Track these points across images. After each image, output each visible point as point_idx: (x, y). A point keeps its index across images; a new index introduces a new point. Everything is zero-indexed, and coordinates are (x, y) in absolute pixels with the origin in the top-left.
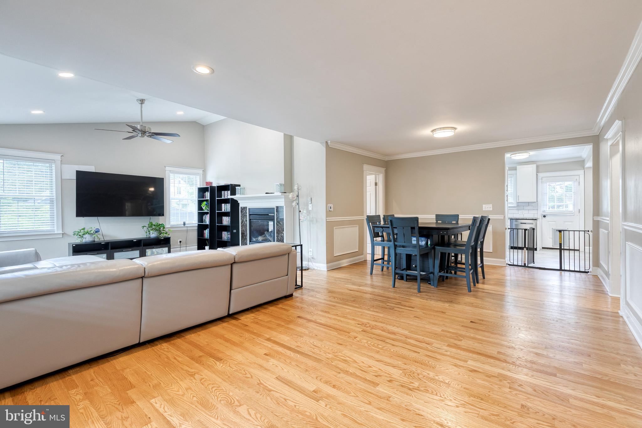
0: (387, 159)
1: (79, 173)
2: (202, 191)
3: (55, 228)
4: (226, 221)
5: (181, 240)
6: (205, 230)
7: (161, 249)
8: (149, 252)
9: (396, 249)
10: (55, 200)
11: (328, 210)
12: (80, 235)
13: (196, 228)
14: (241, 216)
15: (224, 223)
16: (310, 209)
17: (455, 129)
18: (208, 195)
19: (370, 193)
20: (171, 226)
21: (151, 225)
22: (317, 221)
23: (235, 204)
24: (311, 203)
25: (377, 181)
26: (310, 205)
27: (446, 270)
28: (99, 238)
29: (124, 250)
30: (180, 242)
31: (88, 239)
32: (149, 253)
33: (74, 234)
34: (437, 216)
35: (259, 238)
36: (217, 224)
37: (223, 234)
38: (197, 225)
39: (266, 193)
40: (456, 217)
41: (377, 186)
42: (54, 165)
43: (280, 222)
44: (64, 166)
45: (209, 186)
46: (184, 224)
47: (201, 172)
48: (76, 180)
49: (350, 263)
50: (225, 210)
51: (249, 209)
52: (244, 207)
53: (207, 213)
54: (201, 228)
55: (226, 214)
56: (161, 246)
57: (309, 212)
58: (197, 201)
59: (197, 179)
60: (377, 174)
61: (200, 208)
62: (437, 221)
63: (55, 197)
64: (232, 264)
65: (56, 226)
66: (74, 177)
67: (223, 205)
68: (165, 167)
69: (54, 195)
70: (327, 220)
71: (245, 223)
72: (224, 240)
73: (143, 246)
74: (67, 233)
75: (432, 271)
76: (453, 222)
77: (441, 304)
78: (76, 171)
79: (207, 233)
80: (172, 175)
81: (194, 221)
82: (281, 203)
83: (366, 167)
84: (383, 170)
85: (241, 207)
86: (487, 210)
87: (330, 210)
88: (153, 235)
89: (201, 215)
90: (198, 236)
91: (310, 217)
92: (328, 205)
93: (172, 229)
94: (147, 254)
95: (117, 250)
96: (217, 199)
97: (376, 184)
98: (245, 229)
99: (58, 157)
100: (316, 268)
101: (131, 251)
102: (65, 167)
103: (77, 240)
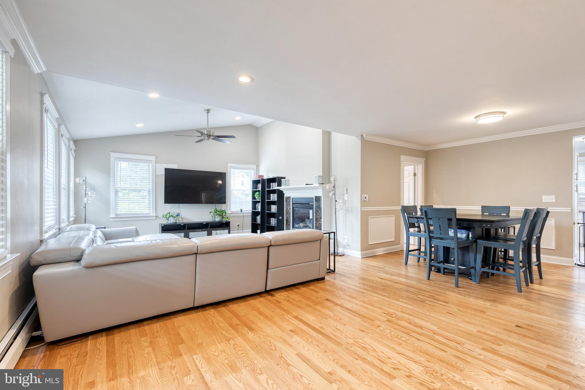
0: (427, 149)
1: (167, 170)
2: (255, 183)
3: (151, 212)
4: (274, 209)
5: (239, 224)
6: (258, 216)
7: (223, 231)
8: (214, 232)
9: (431, 240)
10: (151, 190)
11: (363, 200)
12: (167, 218)
13: (251, 214)
14: (286, 205)
15: (272, 211)
16: (346, 199)
17: (504, 113)
18: (260, 186)
19: (408, 183)
20: (231, 212)
21: (216, 211)
22: (352, 210)
23: (281, 194)
24: (347, 193)
25: (416, 172)
26: (346, 195)
27: (491, 266)
28: (180, 221)
29: (196, 231)
30: (238, 225)
31: (172, 221)
33: (163, 217)
34: (483, 207)
35: (301, 225)
36: (266, 212)
37: (271, 220)
38: (251, 212)
39: (306, 184)
40: (507, 209)
41: (416, 177)
42: (151, 165)
43: (318, 211)
44: (157, 165)
45: (261, 179)
46: (241, 211)
47: (254, 166)
48: (164, 175)
49: (386, 252)
50: (273, 199)
51: (292, 198)
52: (288, 197)
53: (259, 202)
54: (255, 214)
55: (274, 203)
56: (223, 228)
57: (345, 202)
58: (252, 191)
59: (252, 172)
60: (415, 165)
61: (254, 198)
62: (483, 212)
63: (151, 189)
64: (268, 247)
65: (151, 210)
66: (163, 173)
67: (272, 195)
68: (227, 163)
69: (151, 187)
70: (362, 210)
71: (288, 211)
72: (272, 225)
73: (210, 228)
74: (158, 216)
75: (474, 266)
76: (502, 214)
77: (482, 303)
78: (165, 168)
79: (259, 218)
80: (232, 170)
81: (248, 208)
82: (319, 193)
83: (403, 158)
84: (423, 160)
85: (286, 197)
86: (547, 201)
87: (365, 200)
88: (218, 219)
89: (255, 203)
90: (252, 221)
91: (346, 207)
92: (363, 195)
93: (231, 215)
94: (212, 234)
95: (191, 230)
96: (266, 189)
97: (415, 175)
98: (289, 217)
99: (153, 158)
100: (351, 255)
101: (201, 231)
102: (158, 165)
103: (165, 222)
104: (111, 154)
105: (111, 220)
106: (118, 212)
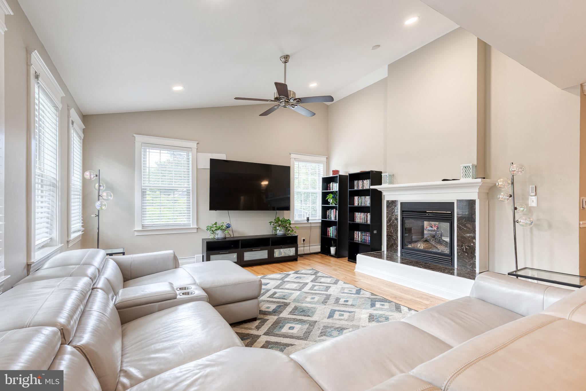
1: (213, 162)
2: (327, 181)
3: (191, 222)
4: (360, 218)
5: (304, 238)
6: (329, 227)
7: (288, 249)
8: (277, 252)
10: (191, 191)
11: (582, 208)
12: (212, 231)
13: (320, 225)
14: (387, 213)
15: (357, 221)
18: (335, 187)
20: (295, 222)
21: (277, 220)
22: (550, 226)
23: (377, 196)
24: (536, 195)
26: (534, 199)
28: (229, 234)
29: (253, 250)
30: (304, 240)
31: (219, 235)
32: (277, 254)
33: (208, 229)
35: (419, 245)
36: (348, 222)
37: (355, 234)
38: (320, 221)
39: (444, 180)
42: (190, 154)
43: (466, 225)
44: (199, 154)
45: (338, 175)
46: (308, 219)
47: (324, 159)
48: (209, 170)
50: (358, 204)
51: (401, 203)
52: (392, 201)
53: (332, 208)
54: (325, 224)
55: (362, 209)
56: (289, 245)
57: (530, 210)
58: (321, 193)
59: (320, 167)
61: (325, 201)
63: (191, 189)
65: (191, 220)
66: (208, 166)
67: (356, 198)
68: (290, 154)
69: (191, 186)
70: (581, 226)
71: (393, 222)
72: (357, 242)
73: (271, 245)
74: (200, 228)
78: (210, 159)
79: (332, 231)
80: (296, 163)
81: (317, 217)
82: (472, 194)
85: (388, 201)
88: (280, 232)
89: (325, 210)
90: (322, 234)
92: (582, 199)
93: (298, 226)
94: (275, 254)
95: (247, 249)
96: (349, 190)
98: (394, 231)
99: (193, 145)
101: (260, 250)
102: (201, 155)
103: (210, 236)
104: (136, 138)
105: (136, 234)
106: (147, 223)
